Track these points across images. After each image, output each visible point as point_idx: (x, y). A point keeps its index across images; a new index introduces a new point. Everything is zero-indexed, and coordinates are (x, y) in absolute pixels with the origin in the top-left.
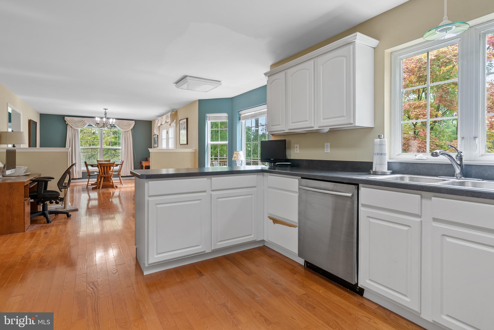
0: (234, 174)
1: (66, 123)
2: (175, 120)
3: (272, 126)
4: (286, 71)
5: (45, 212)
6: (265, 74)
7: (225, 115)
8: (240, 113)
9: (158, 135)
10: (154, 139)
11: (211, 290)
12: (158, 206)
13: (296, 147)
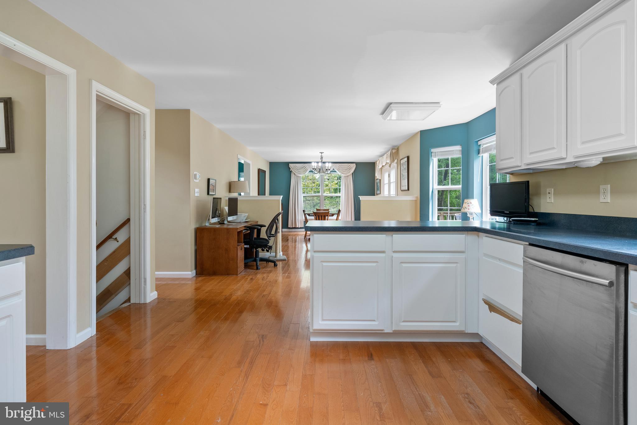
0: (425, 231)
1: (290, 170)
2: (396, 160)
3: (502, 160)
4: (521, 71)
5: (257, 259)
6: (492, 82)
7: (458, 148)
8: (479, 143)
9: (380, 180)
10: (377, 184)
11: (373, 381)
12: (324, 264)
13: (549, 193)
